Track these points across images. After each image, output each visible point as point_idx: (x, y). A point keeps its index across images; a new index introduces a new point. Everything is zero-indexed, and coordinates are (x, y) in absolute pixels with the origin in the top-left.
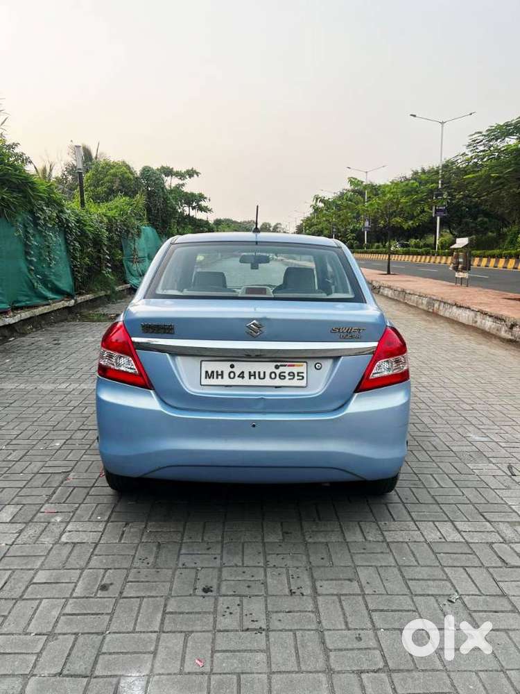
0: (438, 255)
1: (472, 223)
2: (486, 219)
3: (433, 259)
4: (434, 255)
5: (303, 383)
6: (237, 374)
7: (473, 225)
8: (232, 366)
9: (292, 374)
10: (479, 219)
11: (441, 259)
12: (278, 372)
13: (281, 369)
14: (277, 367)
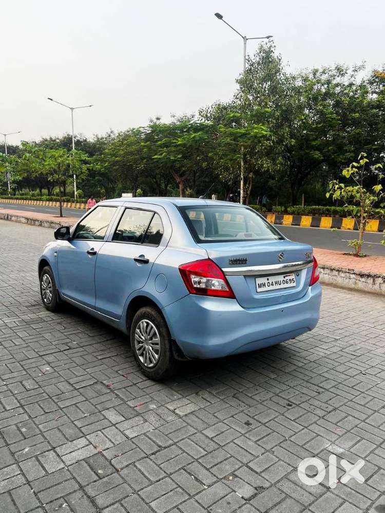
0: (77, 202)
1: (92, 180)
2: (101, 178)
3: (74, 205)
4: (74, 202)
5: (294, 284)
6: (271, 283)
7: (93, 182)
8: (268, 279)
9: (290, 280)
10: (97, 178)
11: (80, 205)
12: (285, 279)
13: (287, 278)
14: (284, 277)
